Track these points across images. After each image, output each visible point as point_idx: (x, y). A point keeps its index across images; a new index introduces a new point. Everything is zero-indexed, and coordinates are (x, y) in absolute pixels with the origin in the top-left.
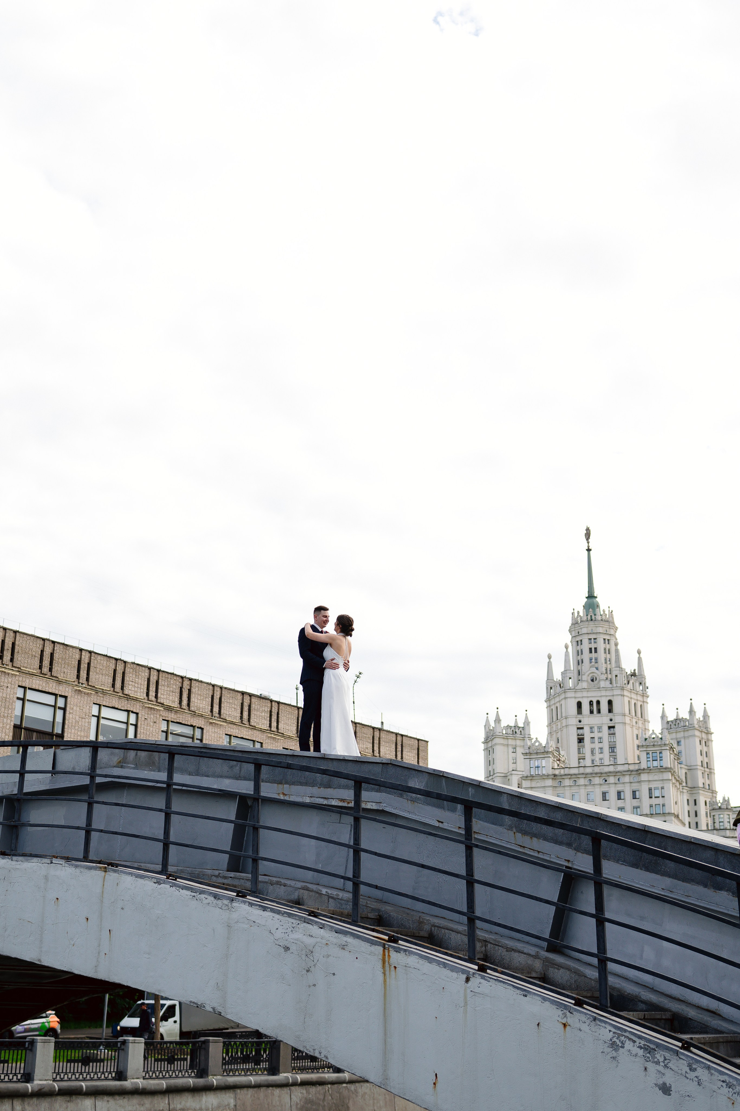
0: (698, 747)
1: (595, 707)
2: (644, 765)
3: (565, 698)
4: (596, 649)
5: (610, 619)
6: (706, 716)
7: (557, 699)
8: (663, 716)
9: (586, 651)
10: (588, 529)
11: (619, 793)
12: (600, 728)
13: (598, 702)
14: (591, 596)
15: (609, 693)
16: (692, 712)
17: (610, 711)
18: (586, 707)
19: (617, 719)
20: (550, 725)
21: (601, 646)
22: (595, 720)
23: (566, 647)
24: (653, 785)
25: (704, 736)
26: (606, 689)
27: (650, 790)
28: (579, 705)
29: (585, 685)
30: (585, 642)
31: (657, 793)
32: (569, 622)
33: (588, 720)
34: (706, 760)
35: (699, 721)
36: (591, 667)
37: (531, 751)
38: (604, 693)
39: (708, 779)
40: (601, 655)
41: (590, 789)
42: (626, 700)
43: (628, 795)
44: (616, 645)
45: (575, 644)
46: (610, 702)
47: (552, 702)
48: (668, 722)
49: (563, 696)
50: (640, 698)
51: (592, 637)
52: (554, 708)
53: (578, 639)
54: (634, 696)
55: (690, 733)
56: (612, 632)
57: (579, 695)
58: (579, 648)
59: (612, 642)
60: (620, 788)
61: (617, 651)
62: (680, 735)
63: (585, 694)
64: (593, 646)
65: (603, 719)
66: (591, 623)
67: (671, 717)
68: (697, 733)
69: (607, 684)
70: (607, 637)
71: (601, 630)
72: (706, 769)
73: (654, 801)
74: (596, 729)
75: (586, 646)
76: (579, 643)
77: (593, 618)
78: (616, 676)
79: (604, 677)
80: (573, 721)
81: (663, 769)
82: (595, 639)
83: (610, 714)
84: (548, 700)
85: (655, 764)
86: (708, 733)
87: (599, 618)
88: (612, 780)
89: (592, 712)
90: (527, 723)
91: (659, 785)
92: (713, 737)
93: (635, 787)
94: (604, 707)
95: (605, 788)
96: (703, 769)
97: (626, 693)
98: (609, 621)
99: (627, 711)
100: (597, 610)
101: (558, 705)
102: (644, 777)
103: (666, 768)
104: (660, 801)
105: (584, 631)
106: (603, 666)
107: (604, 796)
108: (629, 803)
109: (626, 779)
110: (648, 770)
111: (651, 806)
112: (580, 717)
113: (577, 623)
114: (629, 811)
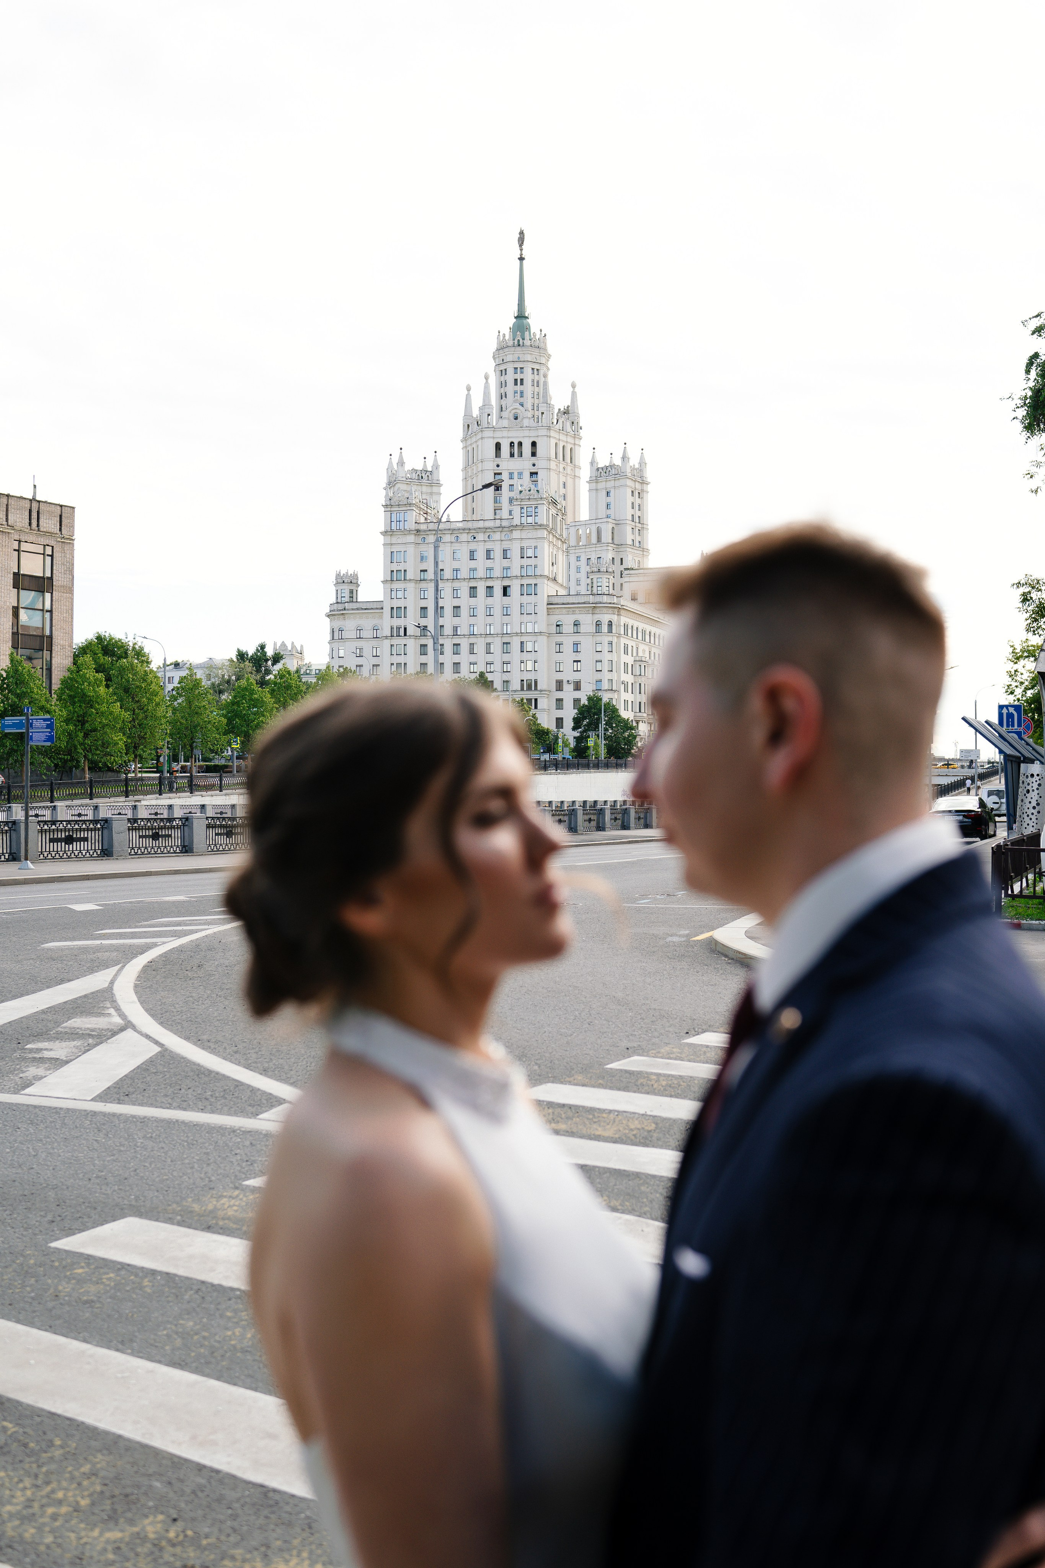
0: (630, 499)
1: (516, 449)
2: (516, 521)
3: (482, 438)
4: (522, 380)
5: (542, 345)
6: (642, 463)
7: (474, 439)
8: (592, 463)
9: (511, 383)
10: (522, 233)
11: (488, 552)
12: (520, 474)
13: (520, 444)
14: (521, 316)
15: (533, 433)
16: (624, 458)
17: (534, 454)
18: (505, 450)
19: (541, 463)
20: (465, 469)
21: (528, 376)
22: (515, 465)
23: (487, 378)
24: (525, 544)
25: (638, 486)
26: (529, 428)
27: (522, 549)
28: (498, 446)
29: (505, 423)
30: (510, 371)
31: (530, 553)
32: (494, 346)
33: (508, 464)
34: (638, 513)
35: (633, 469)
36: (515, 401)
37: (392, 503)
38: (527, 433)
39: (639, 535)
40: (528, 388)
41: (456, 546)
42: (553, 442)
43: (497, 554)
44: (545, 376)
45: (499, 373)
46: (534, 444)
47: (469, 442)
48: (598, 469)
49: (479, 436)
50: (570, 440)
51: (519, 365)
52: (470, 448)
53: (503, 367)
54: (563, 437)
55: (622, 482)
56: (543, 360)
57: (498, 434)
58: (502, 379)
59: (541, 372)
60: (489, 546)
61: (545, 383)
62: (610, 484)
63: (505, 434)
64: (519, 377)
65: (524, 464)
66: (519, 349)
67: (602, 463)
68: (629, 483)
69: (533, 423)
70: (536, 366)
71: (529, 358)
72: (637, 524)
73: (525, 562)
74: (516, 475)
75: (510, 377)
76: (504, 372)
77: (521, 343)
78: (543, 413)
79: (530, 414)
80: (490, 466)
81: (537, 526)
82: (522, 368)
83: (533, 458)
84: (464, 440)
85: (530, 520)
86: (643, 482)
87: (527, 342)
88: (480, 537)
89: (512, 455)
90: (436, 466)
91: (533, 543)
92: (649, 488)
93: (506, 545)
94: (527, 449)
95: (473, 546)
96: (633, 524)
97: (552, 434)
98: (539, 347)
99: (553, 455)
100: (527, 333)
101: (474, 446)
102: (516, 534)
103: (540, 525)
104: (532, 561)
105: (509, 358)
106: (529, 402)
107: (472, 556)
108: (498, 563)
109: (497, 536)
110: (521, 527)
111: (522, 567)
112: (498, 461)
113: (502, 348)
114: (497, 573)
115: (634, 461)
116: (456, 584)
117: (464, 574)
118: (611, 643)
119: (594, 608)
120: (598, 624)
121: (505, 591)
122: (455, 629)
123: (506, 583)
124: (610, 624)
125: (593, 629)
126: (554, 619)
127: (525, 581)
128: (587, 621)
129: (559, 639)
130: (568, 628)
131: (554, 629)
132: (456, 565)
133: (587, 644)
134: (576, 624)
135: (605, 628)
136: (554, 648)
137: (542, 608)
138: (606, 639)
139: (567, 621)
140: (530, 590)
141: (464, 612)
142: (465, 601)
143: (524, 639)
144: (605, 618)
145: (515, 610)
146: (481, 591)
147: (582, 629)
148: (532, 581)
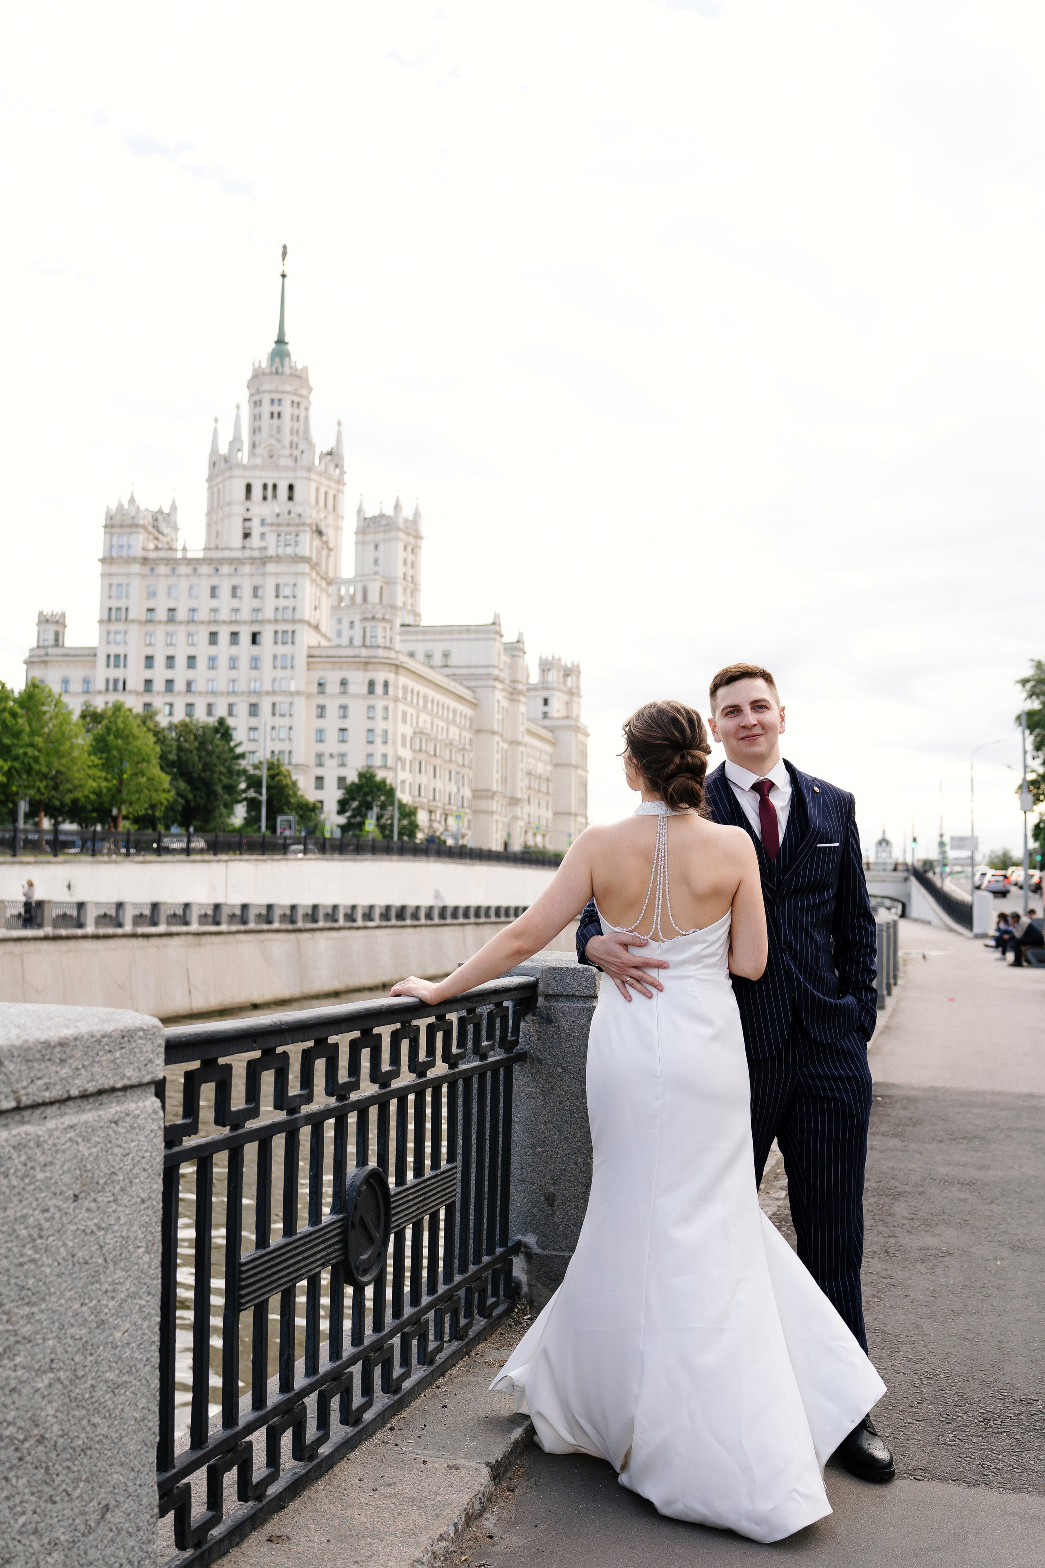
0: (401, 555)
1: (270, 491)
2: (271, 552)
3: (230, 477)
4: (279, 414)
5: (303, 375)
6: (417, 514)
7: (220, 479)
8: (360, 511)
9: (266, 416)
10: (285, 247)
11: (234, 589)
13: (275, 487)
14: (281, 341)
15: (290, 474)
16: (397, 507)
17: (290, 498)
18: (257, 492)
19: (298, 510)
20: (209, 514)
21: (287, 410)
22: (268, 510)
23: (238, 407)
24: (282, 580)
25: (411, 540)
26: (287, 468)
27: (278, 586)
28: (249, 488)
29: (258, 461)
30: (266, 402)
31: (287, 591)
32: (249, 375)
33: (260, 509)
34: (410, 572)
35: (406, 521)
36: (271, 436)
37: (114, 522)
38: (283, 474)
39: (412, 596)
40: (286, 423)
41: (194, 580)
42: (313, 486)
43: (246, 592)
44: (307, 409)
45: (252, 405)
46: (291, 487)
47: (215, 482)
48: (365, 519)
49: (227, 474)
50: (333, 485)
51: (276, 396)
52: (215, 490)
53: (257, 398)
54: (325, 481)
55: (393, 534)
56: (304, 392)
57: (249, 473)
58: (257, 411)
59: (302, 406)
60: (236, 581)
61: (307, 418)
62: (380, 536)
63: (258, 473)
64: (276, 409)
65: (278, 509)
66: (277, 378)
67: (370, 513)
68: (401, 535)
69: (289, 462)
70: (297, 399)
71: (288, 388)
72: (410, 585)
73: (282, 603)
75: (266, 408)
76: (257, 404)
77: (280, 370)
78: (302, 452)
79: (287, 452)
80: (239, 510)
81: (297, 559)
82: (280, 400)
83: (290, 503)
84: (210, 479)
85: (289, 551)
86: (418, 537)
87: (287, 371)
88: (225, 569)
89: (265, 498)
90: (174, 508)
91: (291, 580)
92: (424, 543)
93: (257, 581)
94: (283, 492)
95: (215, 581)
96: (405, 583)
97: (313, 476)
98: (301, 377)
99: (313, 500)
100: (286, 360)
101: (221, 486)
102: (271, 568)
103: (302, 557)
104: (289, 603)
105: (266, 387)
106: (287, 439)
107: (214, 592)
108: (247, 603)
109: (247, 569)
110: (278, 559)
111: (277, 609)
112: (248, 504)
113: (257, 376)
114: (245, 615)
115: (407, 513)
116: (192, 628)
117: (203, 614)
118: (386, 709)
119: (366, 664)
120: (371, 684)
121: (255, 638)
122: (189, 684)
123: (256, 628)
124: (386, 685)
125: (365, 689)
126: (316, 675)
127: (281, 627)
128: (358, 680)
129: (321, 701)
130: (333, 688)
131: (315, 688)
132: (193, 604)
133: (357, 708)
134: (344, 683)
135: (379, 689)
136: (314, 711)
137: (301, 661)
138: (380, 704)
139: (333, 678)
140: (286, 637)
141: (202, 663)
142: (203, 650)
143: (277, 699)
144: (380, 677)
145: (267, 662)
146: (224, 637)
147: (351, 689)
148: (289, 627)
